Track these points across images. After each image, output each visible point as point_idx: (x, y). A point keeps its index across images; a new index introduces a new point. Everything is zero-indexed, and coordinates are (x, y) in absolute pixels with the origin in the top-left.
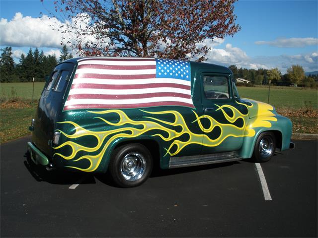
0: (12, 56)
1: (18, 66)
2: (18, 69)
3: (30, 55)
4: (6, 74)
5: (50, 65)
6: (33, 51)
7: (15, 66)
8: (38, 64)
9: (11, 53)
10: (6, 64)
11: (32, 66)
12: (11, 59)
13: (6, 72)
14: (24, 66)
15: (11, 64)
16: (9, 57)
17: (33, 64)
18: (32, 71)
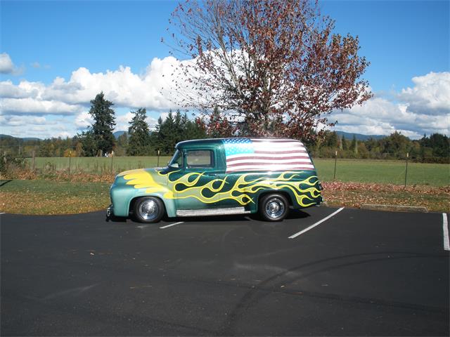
0: (145, 120)
1: (154, 133)
2: (153, 138)
3: (170, 119)
4: (138, 145)
5: (197, 134)
6: (174, 114)
7: (150, 134)
8: (180, 131)
9: (145, 117)
10: (138, 131)
11: (171, 135)
12: (145, 125)
13: (139, 142)
14: (162, 135)
15: (145, 131)
16: (142, 122)
17: (172, 132)
18: (171, 141)
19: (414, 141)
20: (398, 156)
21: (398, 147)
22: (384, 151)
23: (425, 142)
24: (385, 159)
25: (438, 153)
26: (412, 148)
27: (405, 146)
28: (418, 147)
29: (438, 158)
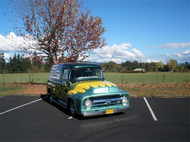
0: (4, 58)
1: (8, 64)
2: (8, 66)
3: (15, 57)
6: (17, 55)
7: (6, 64)
8: (20, 62)
9: (4, 56)
10: (1, 63)
11: (15, 64)
14: (12, 64)
15: (4, 63)
16: (3, 59)
17: (16, 63)
18: (16, 67)
19: (118, 64)
20: (112, 71)
21: (112, 67)
22: (107, 69)
23: (123, 65)
24: (107, 72)
25: (128, 69)
26: (118, 67)
27: (115, 66)
28: (120, 67)
29: (129, 71)
